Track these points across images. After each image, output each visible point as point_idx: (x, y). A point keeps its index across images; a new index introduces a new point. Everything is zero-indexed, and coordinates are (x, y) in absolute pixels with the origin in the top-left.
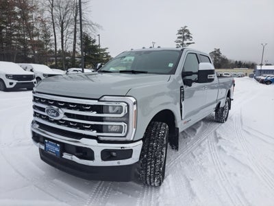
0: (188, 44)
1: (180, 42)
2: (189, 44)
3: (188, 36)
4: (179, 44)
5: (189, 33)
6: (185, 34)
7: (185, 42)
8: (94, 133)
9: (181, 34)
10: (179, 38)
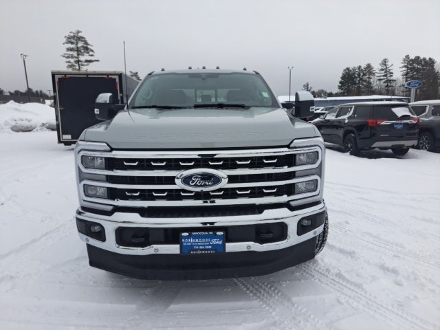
0: (87, 61)
1: (72, 57)
2: (90, 61)
3: (86, 49)
4: (72, 60)
5: (86, 43)
6: (80, 44)
7: (82, 58)
8: (284, 198)
9: (72, 43)
10: (69, 49)
